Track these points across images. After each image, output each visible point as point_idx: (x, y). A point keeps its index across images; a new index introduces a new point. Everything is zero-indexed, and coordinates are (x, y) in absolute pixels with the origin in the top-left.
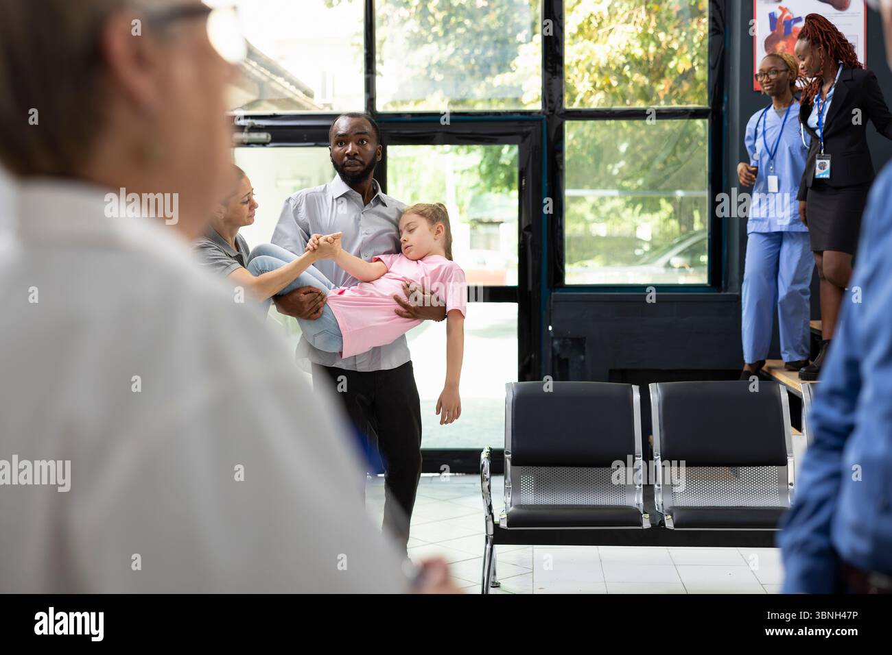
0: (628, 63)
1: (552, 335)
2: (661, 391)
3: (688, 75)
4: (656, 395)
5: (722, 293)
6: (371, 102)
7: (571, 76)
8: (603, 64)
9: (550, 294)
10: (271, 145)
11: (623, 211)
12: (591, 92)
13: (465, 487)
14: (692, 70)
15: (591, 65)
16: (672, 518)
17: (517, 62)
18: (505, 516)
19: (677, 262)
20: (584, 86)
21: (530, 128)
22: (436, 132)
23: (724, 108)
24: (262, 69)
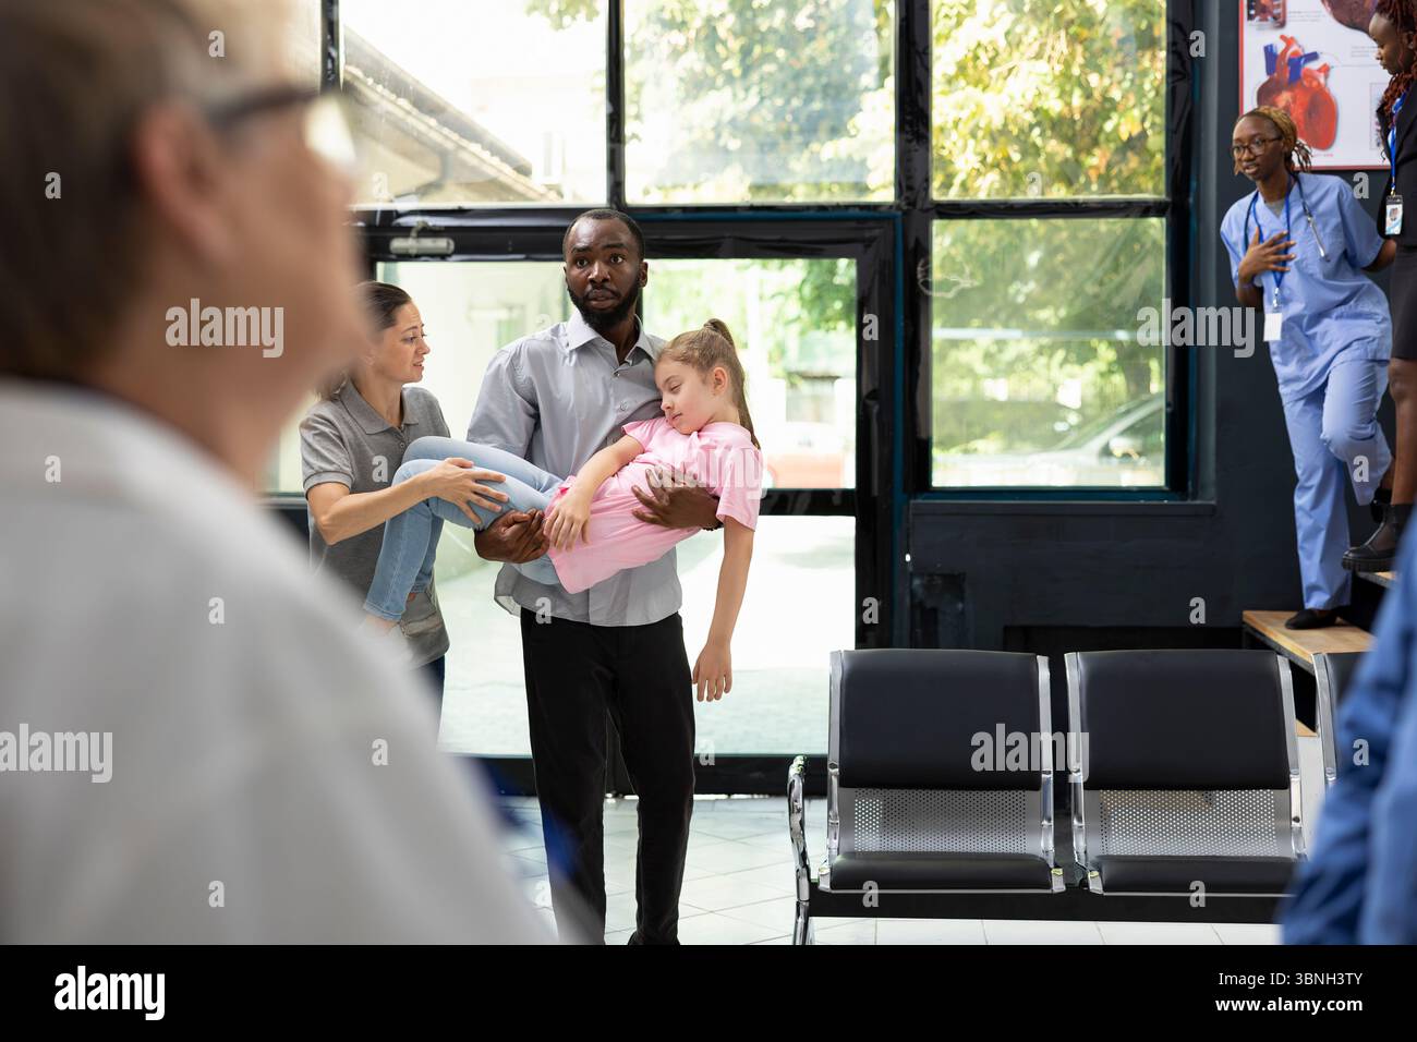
0: (1039, 124)
1: (911, 569)
2: (1085, 666)
3: (1135, 144)
4: (1075, 672)
5: (1189, 502)
6: (616, 187)
7: (948, 144)
8: (998, 124)
9: (908, 504)
10: (455, 257)
11: (1034, 360)
12: (978, 170)
13: (767, 818)
14: (1143, 135)
15: (977, 127)
16: (1101, 875)
17: (858, 122)
18: (828, 871)
19: (1121, 445)
20: (967, 161)
21: (877, 232)
22: (724, 238)
23: (1191, 200)
24: (446, 131)
